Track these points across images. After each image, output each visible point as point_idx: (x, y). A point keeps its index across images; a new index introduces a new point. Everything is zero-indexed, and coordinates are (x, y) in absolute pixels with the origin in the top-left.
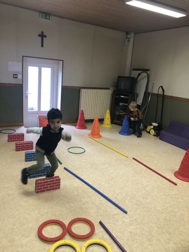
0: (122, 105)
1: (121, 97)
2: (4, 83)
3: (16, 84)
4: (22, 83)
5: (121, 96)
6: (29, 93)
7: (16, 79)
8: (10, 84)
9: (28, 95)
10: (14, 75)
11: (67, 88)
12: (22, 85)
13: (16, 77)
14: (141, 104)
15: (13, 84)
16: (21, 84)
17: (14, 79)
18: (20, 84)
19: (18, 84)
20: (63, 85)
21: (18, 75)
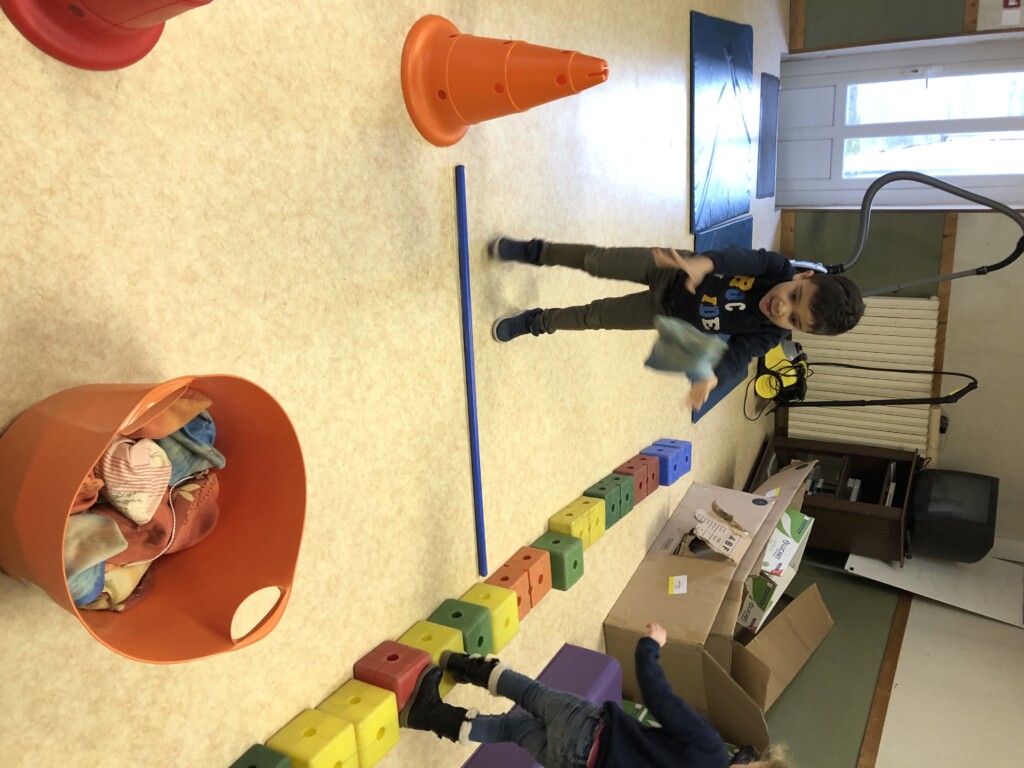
0: (851, 489)
1: (889, 485)
3: (974, 5)
5: (893, 486)
6: (932, 81)
7: (1001, 2)
9: (921, 77)
11: (945, 236)
12: (973, 32)
14: (852, 569)
16: (975, 27)
18: (975, 22)
19: (977, 12)
20: (960, 214)
21: (1017, 11)
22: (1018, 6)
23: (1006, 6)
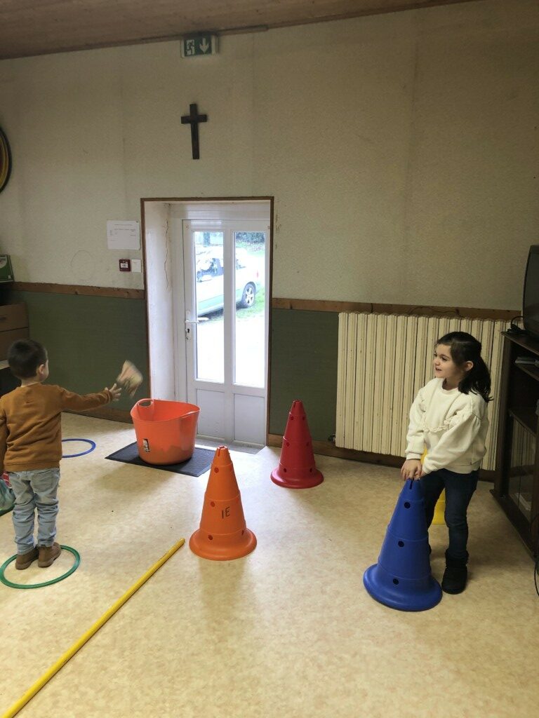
2: (99, 288)
3: (126, 291)
4: (143, 288)
7: (126, 273)
8: (113, 289)
10: (121, 261)
11: (291, 307)
12: (145, 292)
15: (119, 290)
16: (142, 291)
17: (122, 273)
18: (138, 291)
19: (133, 290)
20: (273, 297)
21: (133, 261)
22: (129, 262)
23: (129, 269)
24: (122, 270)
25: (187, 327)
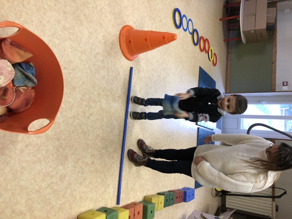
2: (276, 73)
3: (275, 85)
4: (276, 91)
6: (264, 105)
7: (282, 84)
8: (275, 79)
9: (261, 104)
10: (287, 82)
13: (285, 85)
15: (275, 81)
17: (282, 82)
18: (275, 89)
19: (275, 87)
20: (276, 140)
21: (287, 87)
22: (287, 85)
23: (284, 85)
24: (283, 83)
25: (261, 102)
